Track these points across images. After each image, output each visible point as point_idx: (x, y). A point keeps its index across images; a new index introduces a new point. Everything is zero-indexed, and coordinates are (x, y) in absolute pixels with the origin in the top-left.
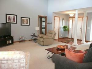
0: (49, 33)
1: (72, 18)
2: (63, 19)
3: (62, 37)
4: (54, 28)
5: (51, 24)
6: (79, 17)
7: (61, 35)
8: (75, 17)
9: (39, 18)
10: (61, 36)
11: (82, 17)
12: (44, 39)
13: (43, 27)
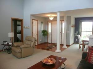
0: (27, 40)
2: (42, 23)
4: (33, 33)
7: (41, 41)
9: (13, 21)
12: (21, 49)
13: (18, 31)
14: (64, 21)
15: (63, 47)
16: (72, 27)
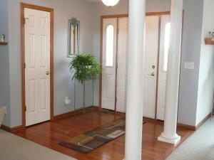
1: (115, 20)
3: (71, 109)
5: (6, 44)
6: (147, 14)
7: (67, 102)
8: (127, 16)
10: (66, 104)
11: (160, 14)
14: (168, 13)
15: (160, 139)
16: (207, 41)
